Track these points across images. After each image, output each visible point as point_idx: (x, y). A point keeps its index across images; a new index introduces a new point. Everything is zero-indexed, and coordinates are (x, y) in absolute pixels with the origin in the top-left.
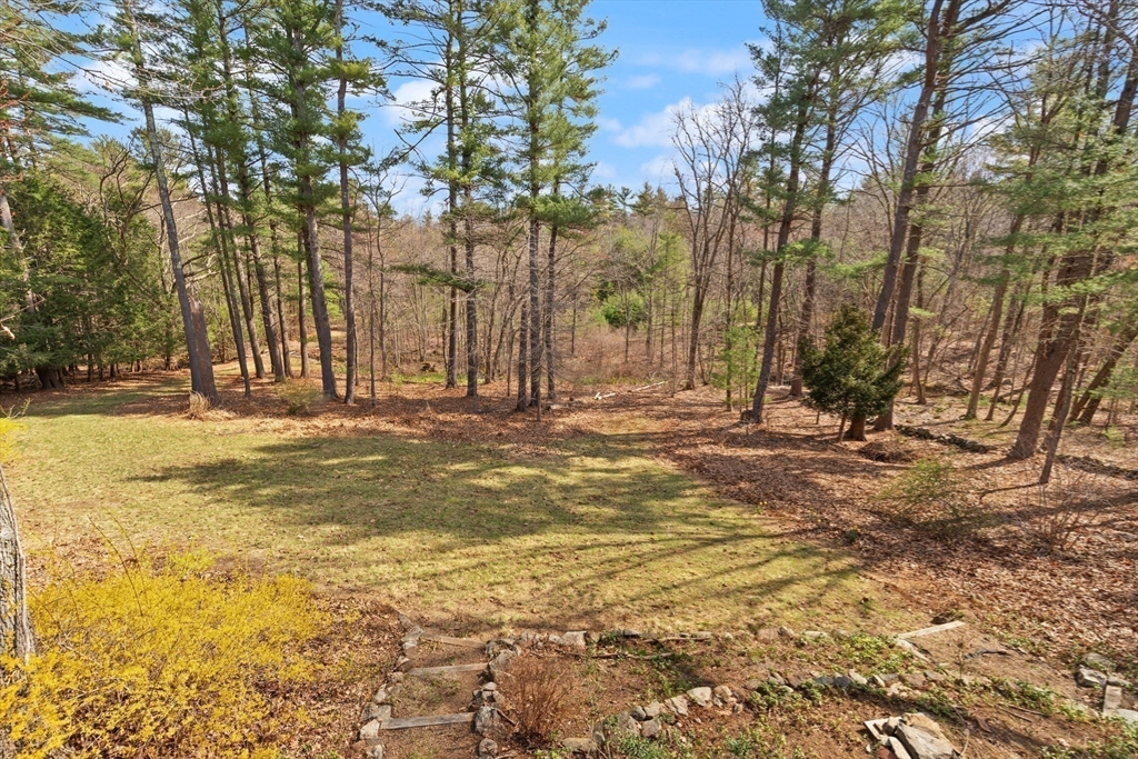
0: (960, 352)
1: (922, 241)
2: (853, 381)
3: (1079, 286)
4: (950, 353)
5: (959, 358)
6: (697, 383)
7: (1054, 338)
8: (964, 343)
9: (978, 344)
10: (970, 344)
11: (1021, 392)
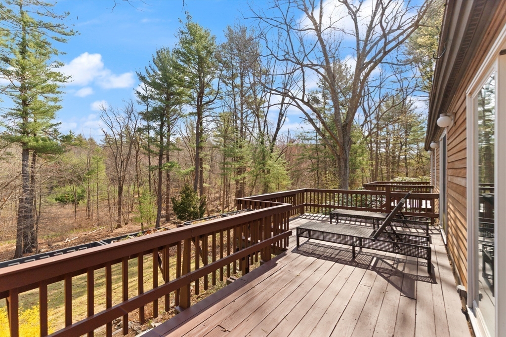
0: (216, 198)
1: (203, 163)
2: (192, 209)
3: (242, 175)
4: (213, 198)
5: (215, 200)
6: (122, 224)
7: (239, 189)
8: (216, 195)
9: (220, 195)
10: (218, 195)
11: (234, 207)
